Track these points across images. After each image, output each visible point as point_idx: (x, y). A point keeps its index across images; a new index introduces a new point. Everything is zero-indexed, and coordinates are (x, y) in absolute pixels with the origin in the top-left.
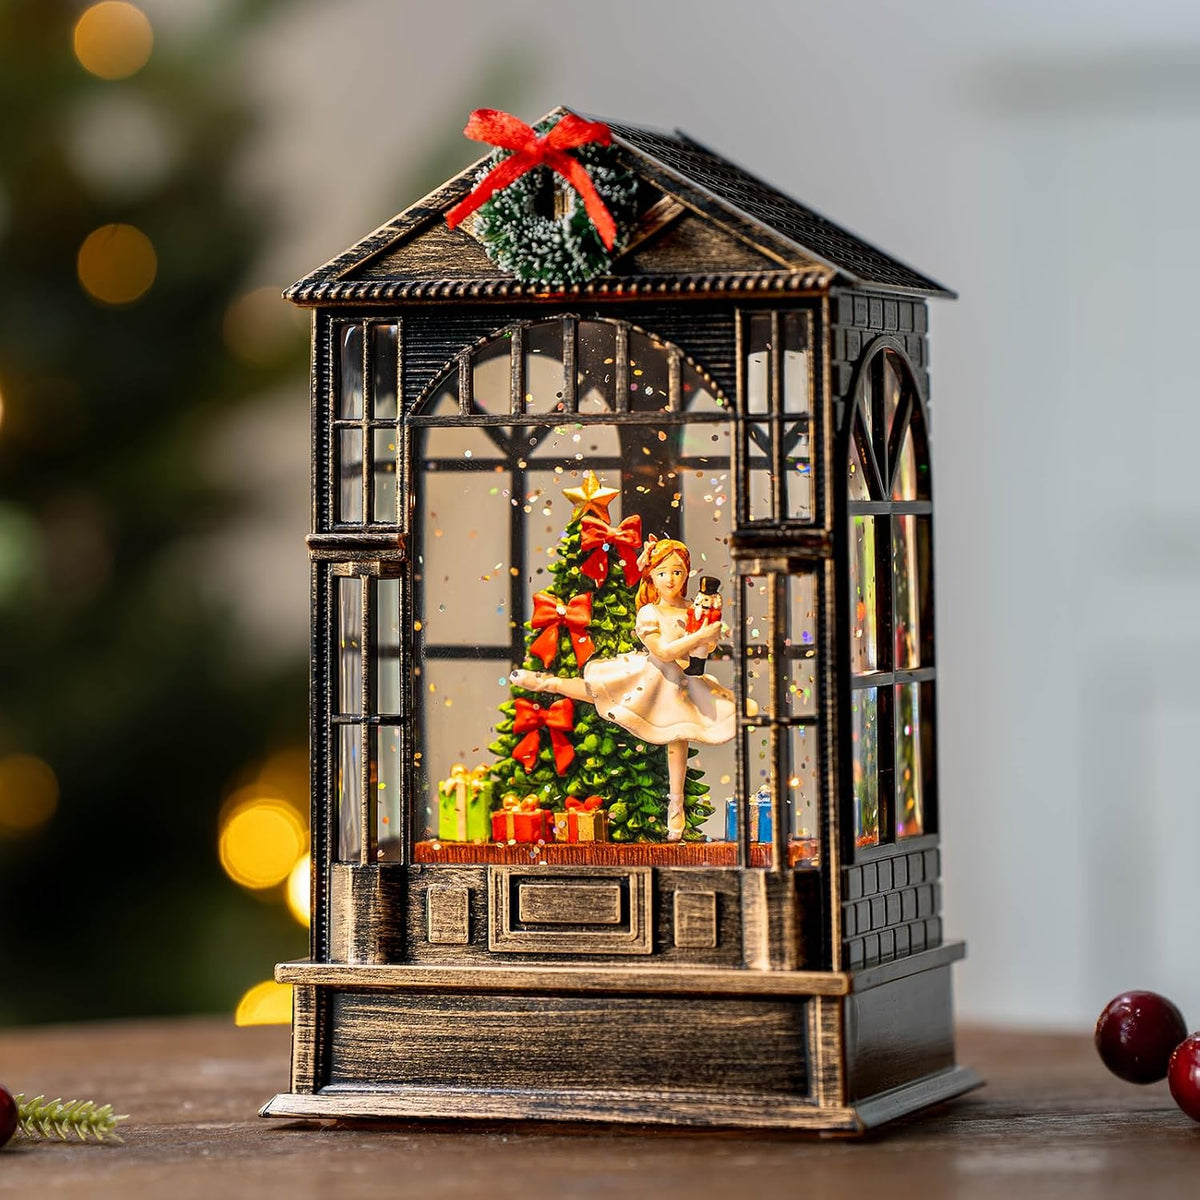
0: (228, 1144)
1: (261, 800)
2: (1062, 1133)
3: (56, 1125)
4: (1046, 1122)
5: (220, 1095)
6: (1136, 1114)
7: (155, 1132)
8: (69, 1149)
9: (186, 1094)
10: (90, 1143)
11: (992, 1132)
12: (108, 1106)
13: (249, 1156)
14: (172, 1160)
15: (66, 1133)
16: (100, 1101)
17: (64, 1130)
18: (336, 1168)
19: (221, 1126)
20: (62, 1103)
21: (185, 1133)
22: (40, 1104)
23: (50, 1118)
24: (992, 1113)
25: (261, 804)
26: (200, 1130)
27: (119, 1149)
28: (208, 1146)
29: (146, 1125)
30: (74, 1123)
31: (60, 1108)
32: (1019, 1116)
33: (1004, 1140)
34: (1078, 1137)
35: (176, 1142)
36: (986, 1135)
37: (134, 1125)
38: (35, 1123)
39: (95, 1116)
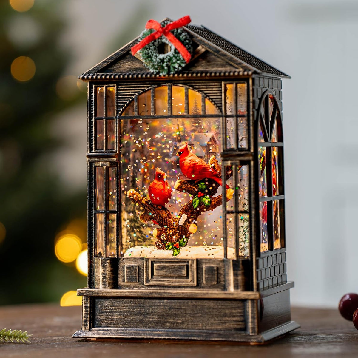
0: (63, 343)
1: (68, 235)
2: (324, 341)
3: (10, 337)
4: (319, 337)
5: (60, 328)
6: (347, 335)
7: (40, 340)
8: (14, 345)
9: (50, 327)
10: (21, 343)
11: (302, 340)
12: (26, 332)
13: (70, 348)
14: (46, 349)
15: (13, 340)
16: (23, 330)
17: (12, 339)
18: (97, 351)
19: (61, 338)
20: (11, 331)
21: (50, 340)
22: (5, 331)
23: (8, 335)
24: (302, 334)
25: (68, 236)
26: (54, 339)
27: (29, 345)
28: (57, 344)
29: (37, 337)
30: (15, 337)
31: (11, 332)
32: (310, 335)
33: (306, 343)
34: (329, 342)
35: (47, 343)
36: (300, 341)
37: (34, 337)
38: (3, 337)
39: (22, 335)
